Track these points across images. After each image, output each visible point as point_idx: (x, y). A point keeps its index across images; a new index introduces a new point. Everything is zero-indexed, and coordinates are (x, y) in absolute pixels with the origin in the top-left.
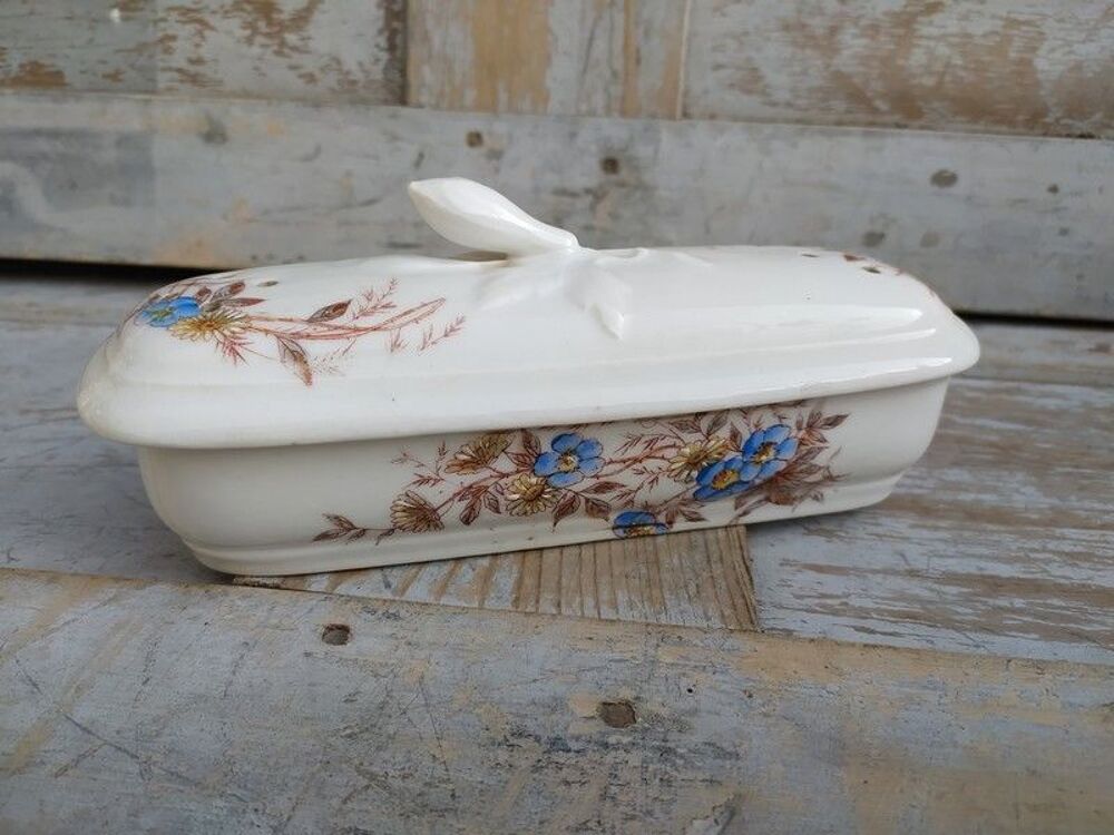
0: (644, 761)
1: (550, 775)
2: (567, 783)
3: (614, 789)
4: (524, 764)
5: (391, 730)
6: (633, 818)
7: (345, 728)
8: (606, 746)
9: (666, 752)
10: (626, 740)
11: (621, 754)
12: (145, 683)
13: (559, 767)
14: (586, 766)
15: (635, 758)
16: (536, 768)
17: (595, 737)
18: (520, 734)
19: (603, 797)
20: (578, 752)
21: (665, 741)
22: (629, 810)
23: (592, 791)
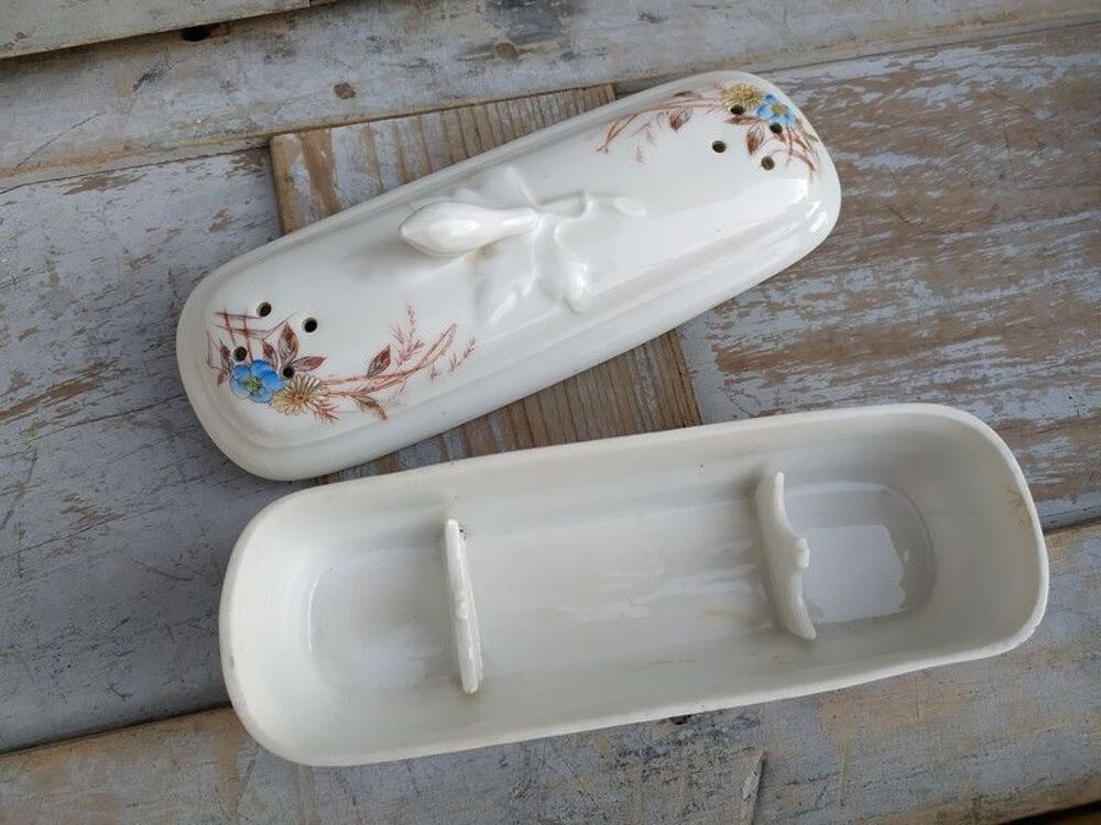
0: (706, 748)
1: (655, 780)
2: (667, 783)
3: (695, 777)
4: (636, 777)
5: (543, 779)
6: (711, 794)
7: (514, 791)
8: (679, 743)
9: (716, 734)
10: (690, 733)
11: (690, 746)
12: (354, 803)
13: (658, 771)
14: (674, 764)
15: (699, 747)
16: (645, 778)
17: (671, 737)
18: (624, 754)
19: (690, 785)
20: (665, 755)
21: (713, 726)
22: (707, 789)
23: (682, 783)
